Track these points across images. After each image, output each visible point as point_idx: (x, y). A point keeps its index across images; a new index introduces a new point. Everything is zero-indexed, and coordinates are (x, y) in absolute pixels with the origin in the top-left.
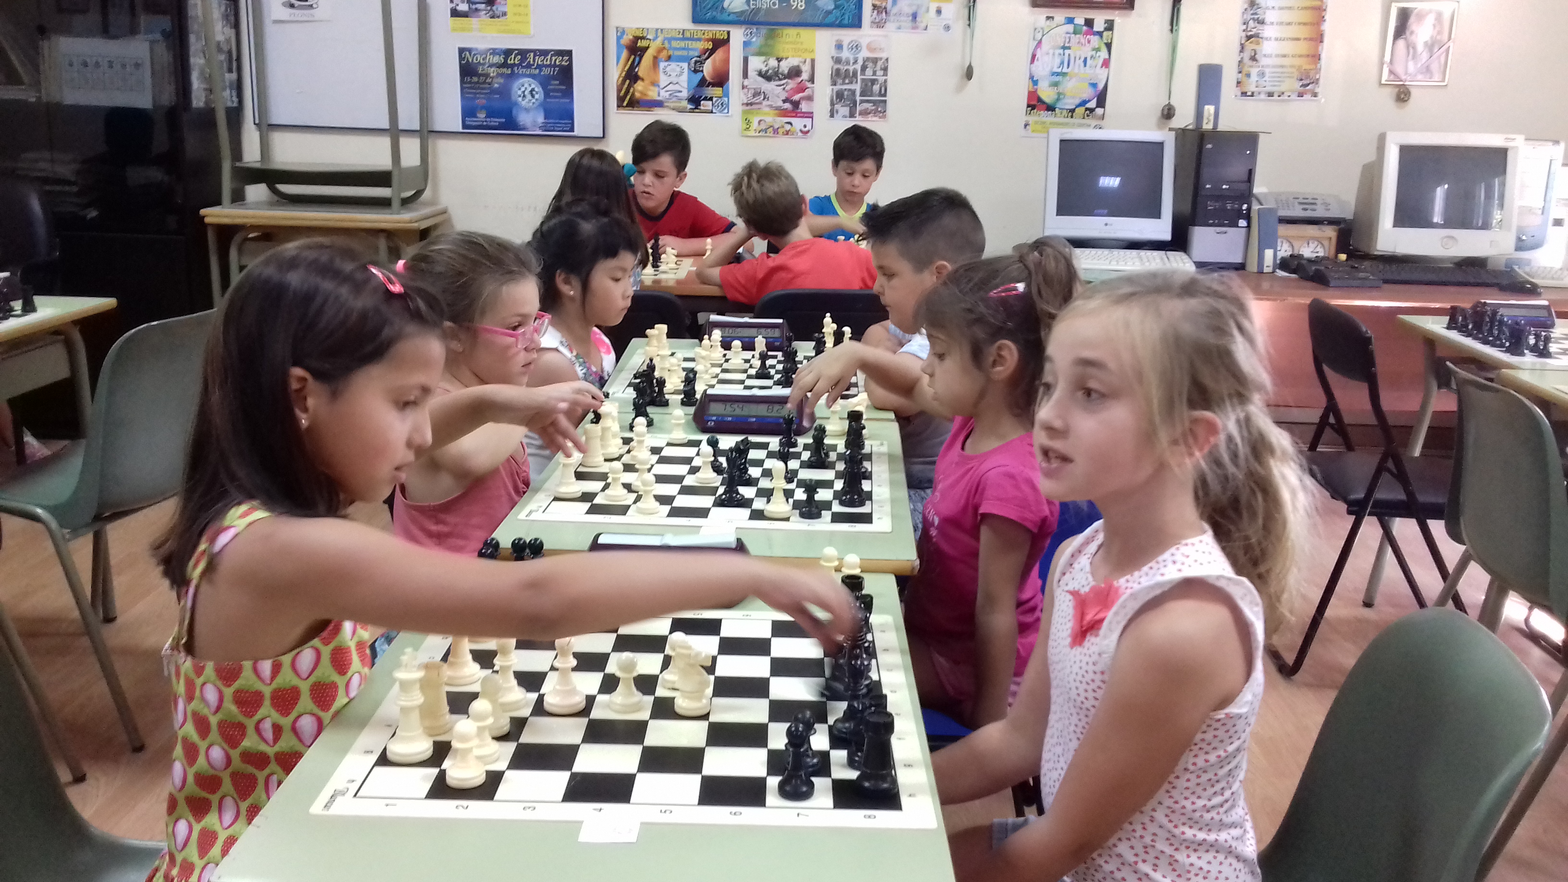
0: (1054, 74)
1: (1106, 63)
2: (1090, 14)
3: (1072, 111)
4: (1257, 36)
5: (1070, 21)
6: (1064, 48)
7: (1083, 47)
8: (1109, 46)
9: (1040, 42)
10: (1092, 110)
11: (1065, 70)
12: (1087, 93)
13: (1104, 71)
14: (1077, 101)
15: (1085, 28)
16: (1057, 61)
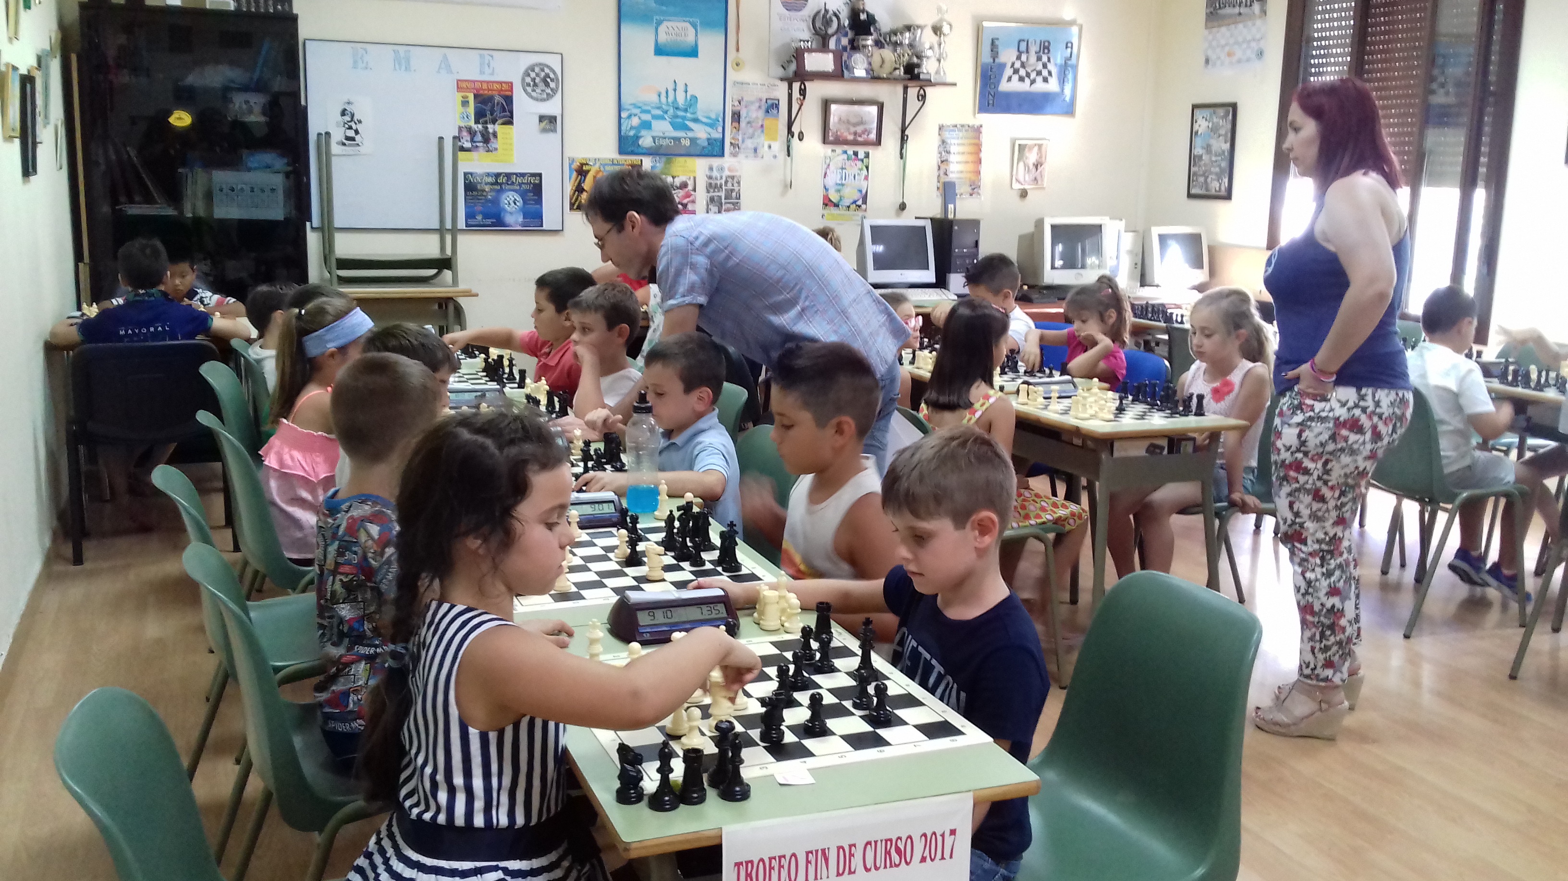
0: (837, 184)
1: (866, 178)
2: (856, 148)
3: (849, 207)
4: (947, 160)
5: (845, 152)
6: (842, 169)
7: (854, 168)
8: (867, 168)
9: (829, 165)
10: (859, 206)
11: (843, 182)
12: (856, 196)
13: (866, 182)
14: (852, 201)
15: (853, 157)
16: (839, 177)
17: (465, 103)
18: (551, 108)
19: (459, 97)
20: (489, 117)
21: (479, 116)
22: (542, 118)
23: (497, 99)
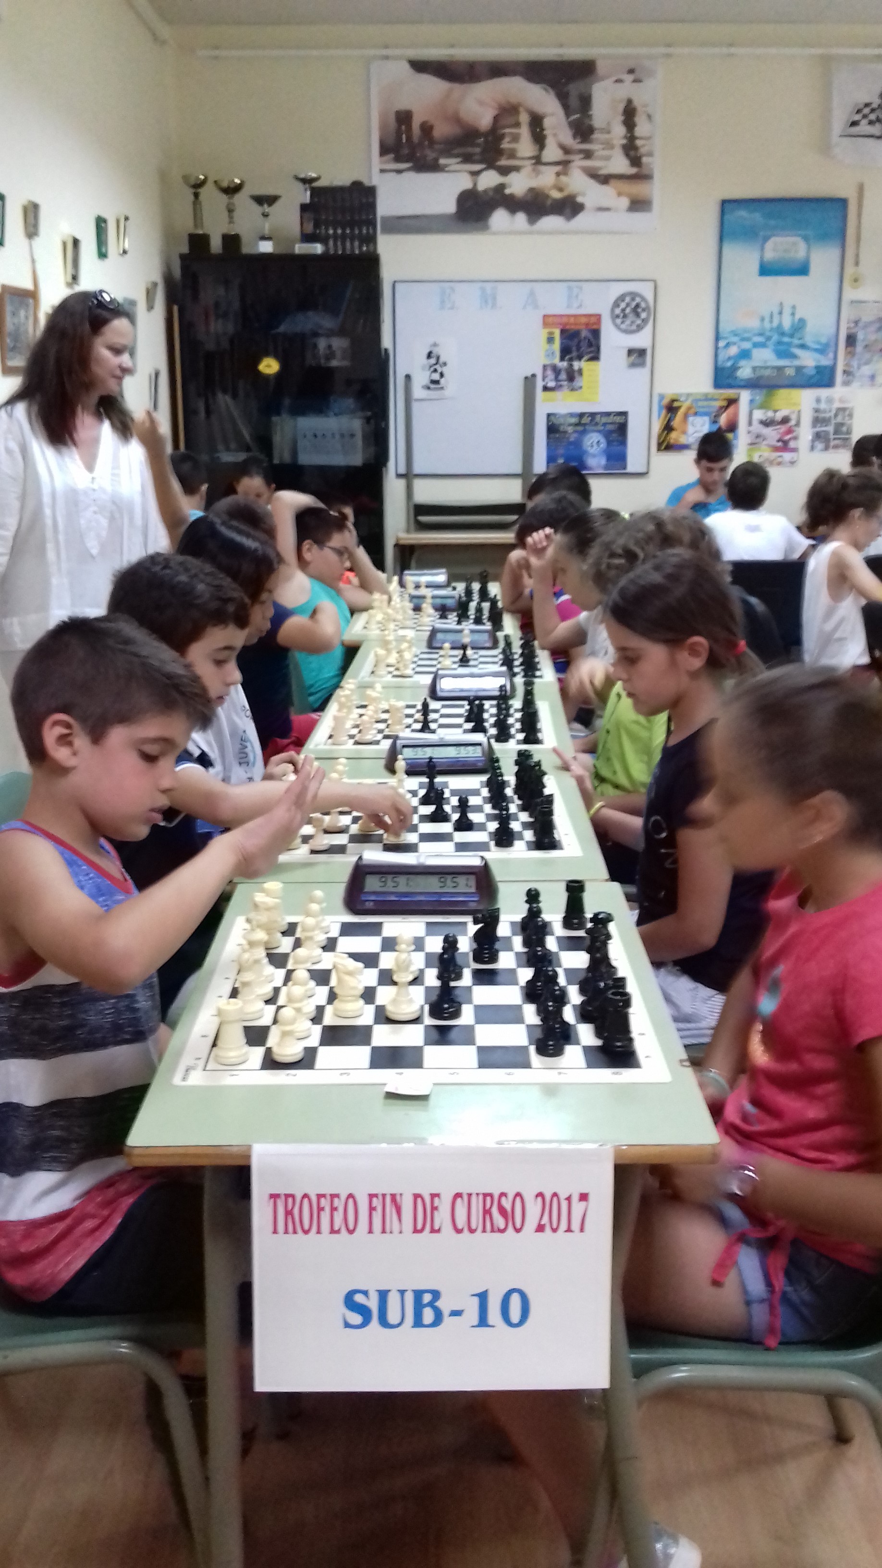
17: (550, 340)
18: (640, 340)
19: (544, 334)
20: (574, 354)
21: (565, 352)
22: (630, 352)
23: (584, 333)
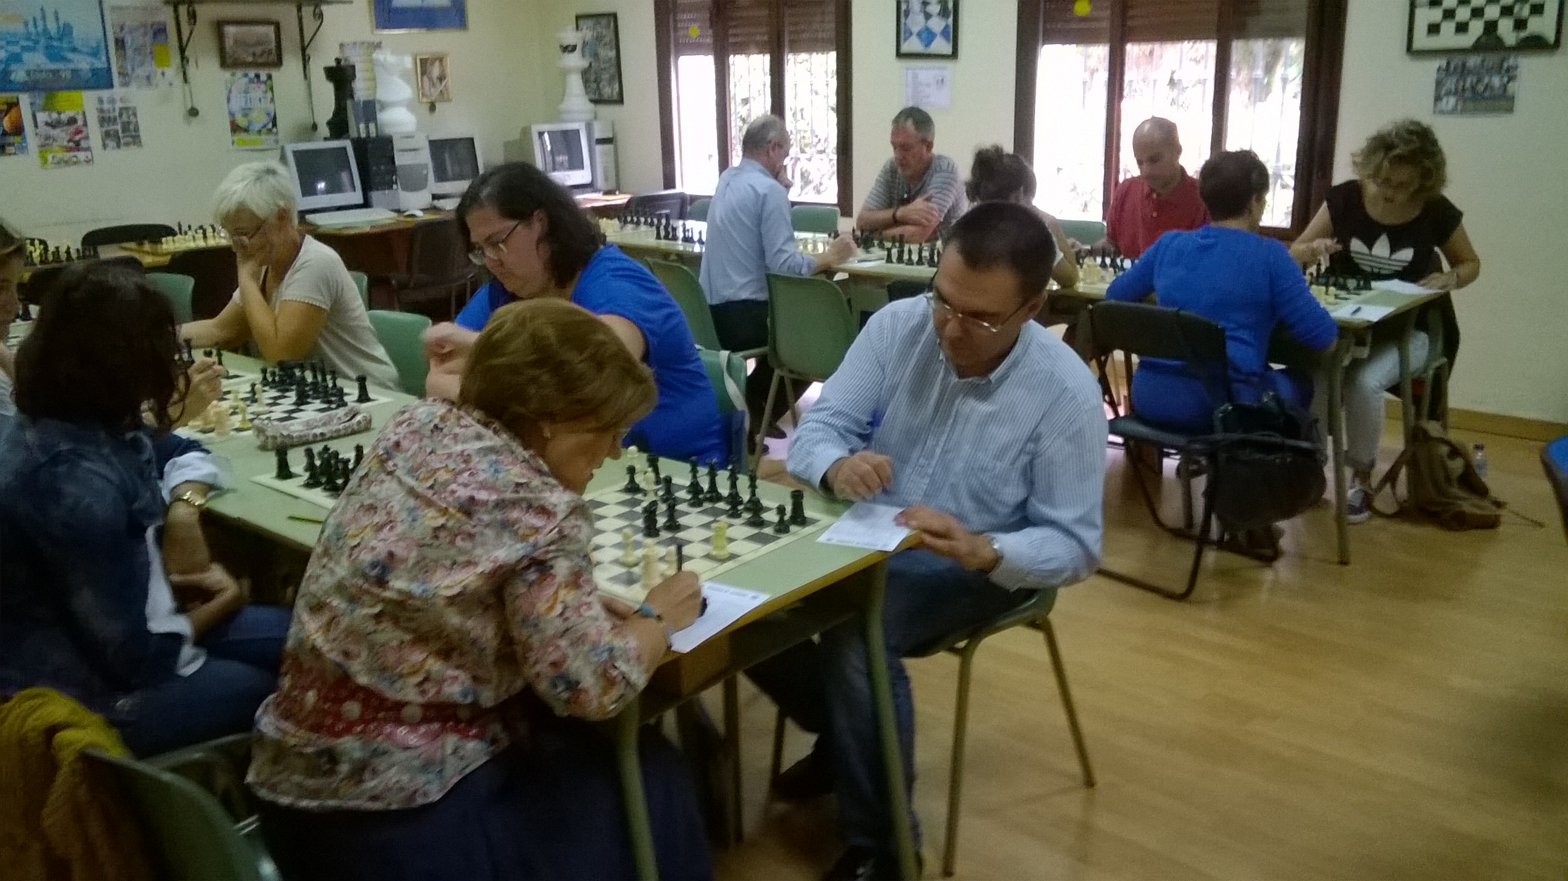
0: (244, 109)
1: (272, 100)
2: (257, 71)
3: (259, 131)
5: (246, 75)
6: (246, 92)
7: (257, 92)
8: (272, 89)
9: (231, 90)
10: (271, 130)
11: (249, 106)
12: (264, 119)
13: (273, 104)
14: (261, 125)
15: (256, 80)
16: (243, 100)
